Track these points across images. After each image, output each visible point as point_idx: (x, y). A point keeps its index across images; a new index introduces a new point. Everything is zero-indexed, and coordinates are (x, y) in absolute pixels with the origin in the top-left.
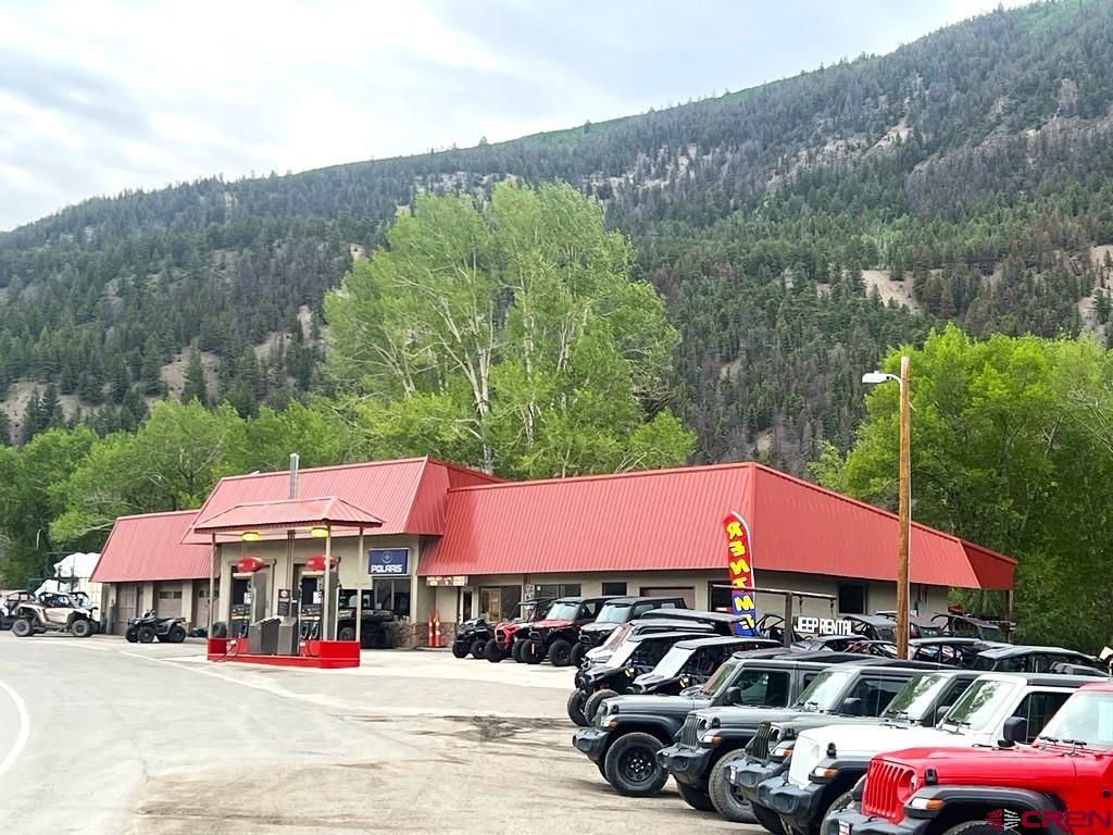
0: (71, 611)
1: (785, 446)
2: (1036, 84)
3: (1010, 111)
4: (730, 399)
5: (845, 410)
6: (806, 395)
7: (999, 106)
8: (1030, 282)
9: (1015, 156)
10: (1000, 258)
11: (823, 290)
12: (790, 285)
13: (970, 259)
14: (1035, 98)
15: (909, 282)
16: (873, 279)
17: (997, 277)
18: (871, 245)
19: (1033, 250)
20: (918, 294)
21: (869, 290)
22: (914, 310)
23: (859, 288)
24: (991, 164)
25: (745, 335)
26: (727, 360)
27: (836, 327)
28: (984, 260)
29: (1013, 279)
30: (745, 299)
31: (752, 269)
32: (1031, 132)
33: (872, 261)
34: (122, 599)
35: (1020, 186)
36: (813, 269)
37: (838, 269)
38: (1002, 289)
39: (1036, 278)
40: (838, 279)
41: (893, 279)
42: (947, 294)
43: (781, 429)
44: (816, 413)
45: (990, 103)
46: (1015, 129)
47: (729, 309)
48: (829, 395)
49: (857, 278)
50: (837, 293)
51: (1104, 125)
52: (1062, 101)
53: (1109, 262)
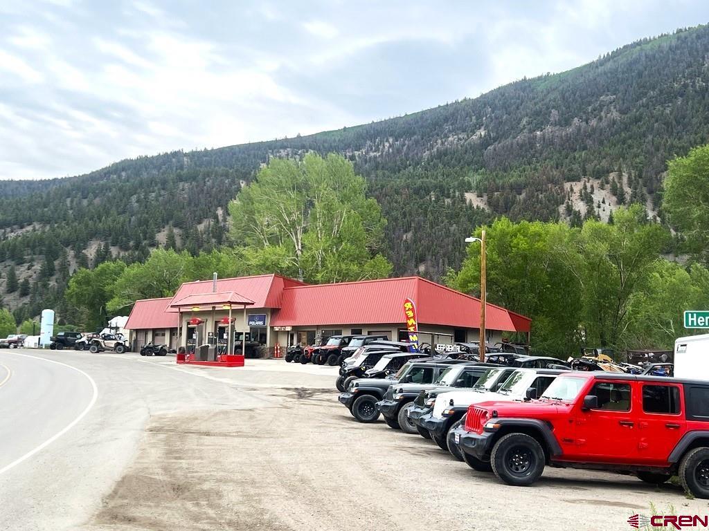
0: (116, 342)
1: (431, 270)
2: (541, 112)
3: (529, 123)
4: (407, 249)
5: (457, 253)
6: (440, 247)
7: (524, 121)
8: (537, 198)
9: (532, 142)
10: (524, 188)
11: (448, 201)
12: (433, 199)
13: (512, 187)
14: (540, 118)
15: (485, 198)
16: (470, 197)
17: (523, 196)
18: (469, 182)
19: (538, 184)
20: (489, 203)
21: (468, 201)
22: (487, 210)
23: (463, 200)
24: (521, 146)
25: (413, 221)
26: (406, 231)
27: (454, 217)
28: (518, 189)
29: (530, 197)
30: (414, 205)
31: (417, 192)
32: (538, 133)
33: (469, 189)
34: (138, 336)
35: (533, 156)
36: (443, 192)
37: (454, 192)
38: (525, 201)
39: (540, 196)
40: (454, 196)
41: (478, 197)
42: (501, 202)
43: (429, 262)
44: (444, 255)
45: (521, 120)
46: (531, 131)
47: (407, 209)
48: (450, 247)
49: (462, 196)
50: (454, 203)
51: (570, 130)
52: (552, 119)
53: (572, 190)
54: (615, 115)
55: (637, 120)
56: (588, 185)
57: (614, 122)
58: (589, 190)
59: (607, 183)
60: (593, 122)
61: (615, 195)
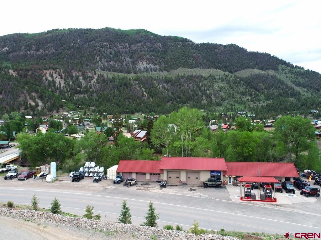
2: (28, 45)
3: (25, 48)
7: (23, 47)
8: (35, 74)
9: (26, 55)
10: (30, 70)
11: (3, 72)
13: (26, 70)
14: (29, 47)
15: (16, 72)
16: (11, 71)
17: (30, 73)
19: (35, 70)
20: (18, 74)
21: (11, 73)
23: (9, 73)
24: (23, 55)
28: (28, 70)
32: (28, 52)
33: (10, 69)
35: (27, 59)
37: (5, 69)
38: (31, 75)
39: (36, 74)
40: (5, 71)
41: (14, 72)
42: (23, 75)
45: (21, 47)
46: (26, 51)
49: (8, 71)
51: (39, 53)
52: (33, 48)
53: (46, 73)
54: (54, 51)
55: (61, 53)
56: (51, 72)
57: (53, 53)
58: (52, 73)
59: (57, 72)
60: (47, 52)
61: (59, 76)
